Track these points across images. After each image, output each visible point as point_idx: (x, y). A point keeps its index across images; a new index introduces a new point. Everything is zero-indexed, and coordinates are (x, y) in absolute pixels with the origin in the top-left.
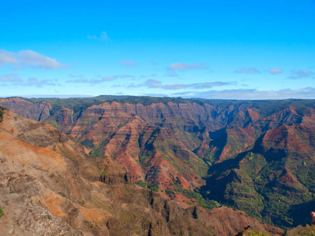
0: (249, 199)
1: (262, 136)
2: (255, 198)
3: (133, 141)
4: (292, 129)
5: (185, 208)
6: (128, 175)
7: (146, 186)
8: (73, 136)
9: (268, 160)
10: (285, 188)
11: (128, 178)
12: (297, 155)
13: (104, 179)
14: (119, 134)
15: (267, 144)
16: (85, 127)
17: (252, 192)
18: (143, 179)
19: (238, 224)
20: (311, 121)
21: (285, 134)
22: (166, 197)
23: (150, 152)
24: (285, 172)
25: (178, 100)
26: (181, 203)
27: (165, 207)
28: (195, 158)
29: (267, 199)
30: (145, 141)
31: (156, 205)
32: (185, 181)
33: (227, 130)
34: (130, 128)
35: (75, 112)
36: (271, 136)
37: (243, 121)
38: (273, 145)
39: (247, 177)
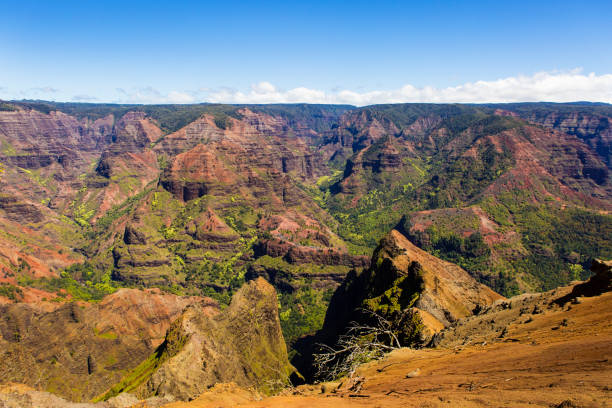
1: (170, 165)
2: (170, 265)
4: (213, 151)
10: (212, 238)
17: (164, 255)
20: (234, 136)
24: (210, 216)
29: (187, 260)
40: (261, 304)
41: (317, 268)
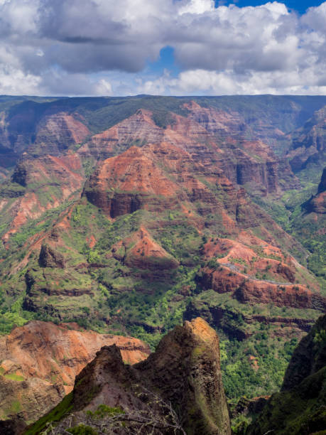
0: (81, 297)
2: (92, 295)
4: (149, 155)
12: (160, 203)
15: (106, 187)
20: (178, 137)
21: (138, 166)
24: (141, 236)
36: (113, 171)
37: (57, 141)
38: (118, 187)
39: (76, 255)
41: (278, 312)
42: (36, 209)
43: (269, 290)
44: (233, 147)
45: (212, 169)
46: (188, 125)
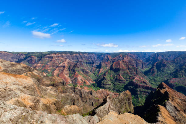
0: (109, 85)
1: (112, 65)
2: (111, 85)
3: (66, 69)
4: (121, 62)
5: (88, 91)
6: (64, 82)
7: (72, 86)
8: (38, 68)
9: (115, 72)
10: (120, 80)
11: (64, 83)
12: (123, 70)
13: (54, 85)
14: (60, 66)
15: (114, 67)
16: (43, 64)
17: (110, 83)
18: (71, 83)
19: (106, 94)
20: (126, 59)
21: (119, 64)
22: (80, 89)
23: (73, 72)
24: (120, 75)
25: (84, 53)
26: (86, 90)
27: (80, 92)
28: (91, 73)
29: (114, 85)
30: (71, 68)
31: (76, 92)
32: (87, 82)
33: (102, 63)
34: (65, 64)
35: (38, 58)
36: (115, 64)
37: (107, 60)
38: (116, 67)
39: (108, 78)
40: (127, 96)
41: (144, 90)
42: (103, 70)
43: (142, 86)
44: (136, 61)
45: (132, 64)
46: (128, 57)
